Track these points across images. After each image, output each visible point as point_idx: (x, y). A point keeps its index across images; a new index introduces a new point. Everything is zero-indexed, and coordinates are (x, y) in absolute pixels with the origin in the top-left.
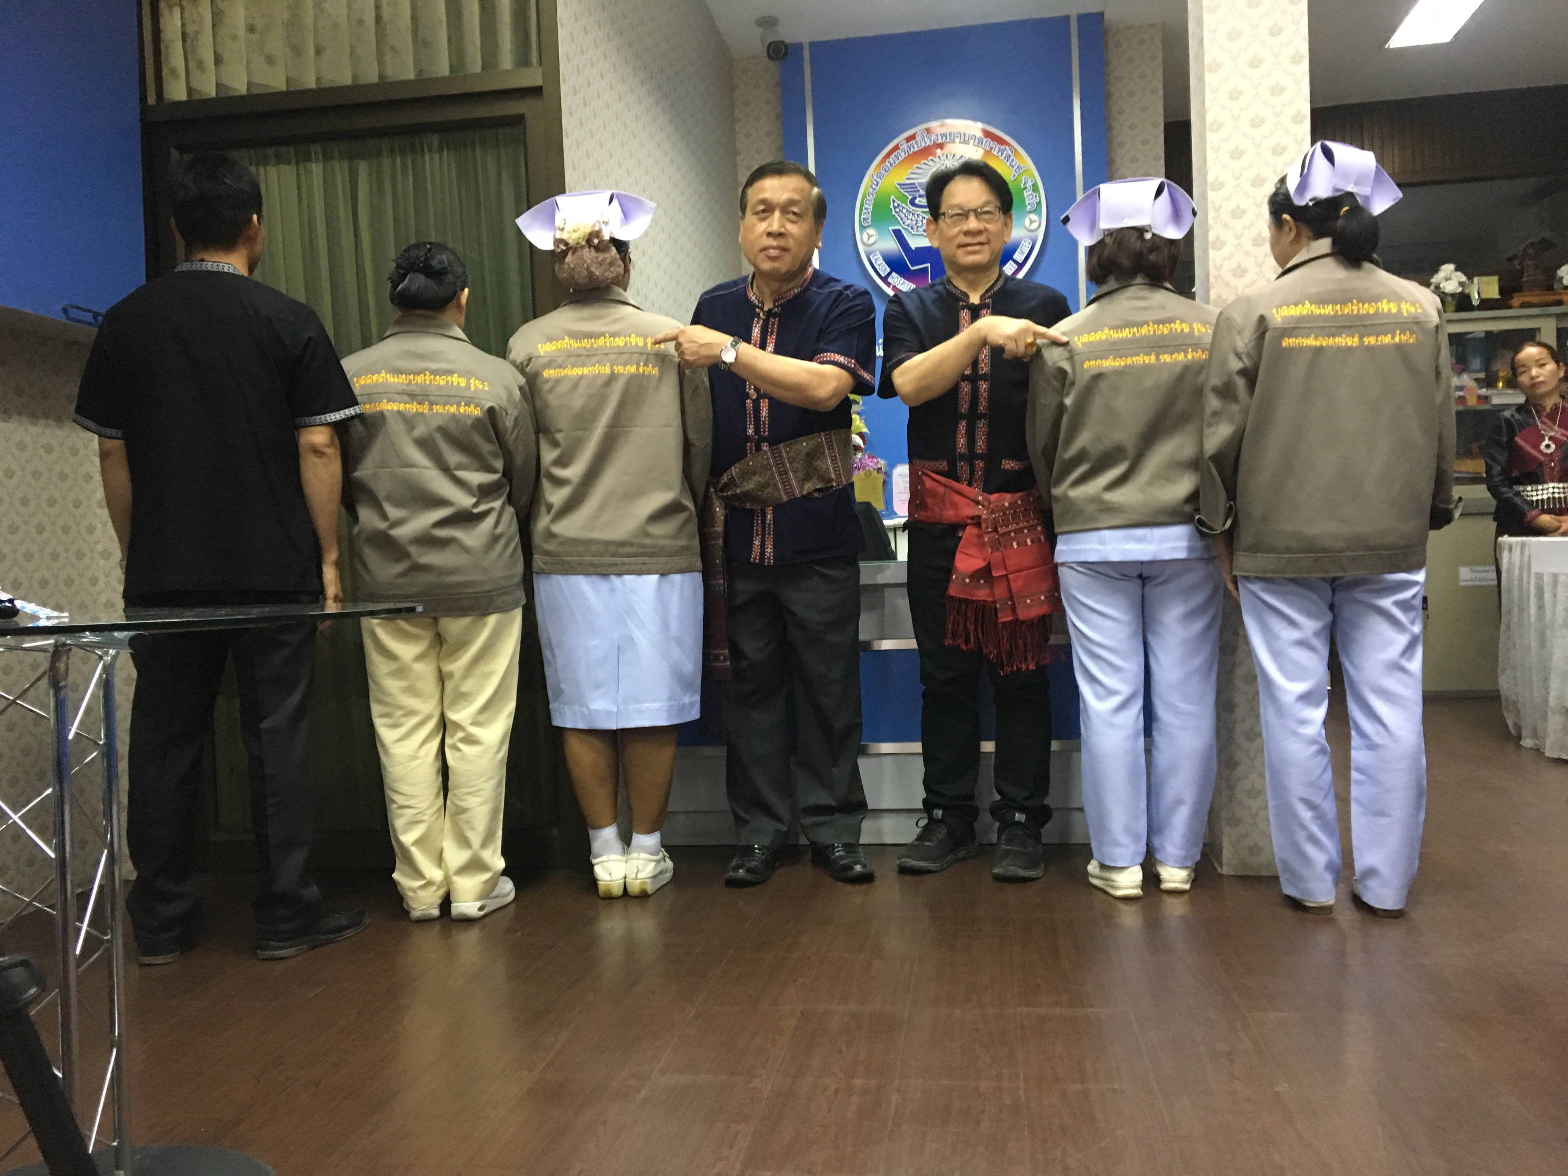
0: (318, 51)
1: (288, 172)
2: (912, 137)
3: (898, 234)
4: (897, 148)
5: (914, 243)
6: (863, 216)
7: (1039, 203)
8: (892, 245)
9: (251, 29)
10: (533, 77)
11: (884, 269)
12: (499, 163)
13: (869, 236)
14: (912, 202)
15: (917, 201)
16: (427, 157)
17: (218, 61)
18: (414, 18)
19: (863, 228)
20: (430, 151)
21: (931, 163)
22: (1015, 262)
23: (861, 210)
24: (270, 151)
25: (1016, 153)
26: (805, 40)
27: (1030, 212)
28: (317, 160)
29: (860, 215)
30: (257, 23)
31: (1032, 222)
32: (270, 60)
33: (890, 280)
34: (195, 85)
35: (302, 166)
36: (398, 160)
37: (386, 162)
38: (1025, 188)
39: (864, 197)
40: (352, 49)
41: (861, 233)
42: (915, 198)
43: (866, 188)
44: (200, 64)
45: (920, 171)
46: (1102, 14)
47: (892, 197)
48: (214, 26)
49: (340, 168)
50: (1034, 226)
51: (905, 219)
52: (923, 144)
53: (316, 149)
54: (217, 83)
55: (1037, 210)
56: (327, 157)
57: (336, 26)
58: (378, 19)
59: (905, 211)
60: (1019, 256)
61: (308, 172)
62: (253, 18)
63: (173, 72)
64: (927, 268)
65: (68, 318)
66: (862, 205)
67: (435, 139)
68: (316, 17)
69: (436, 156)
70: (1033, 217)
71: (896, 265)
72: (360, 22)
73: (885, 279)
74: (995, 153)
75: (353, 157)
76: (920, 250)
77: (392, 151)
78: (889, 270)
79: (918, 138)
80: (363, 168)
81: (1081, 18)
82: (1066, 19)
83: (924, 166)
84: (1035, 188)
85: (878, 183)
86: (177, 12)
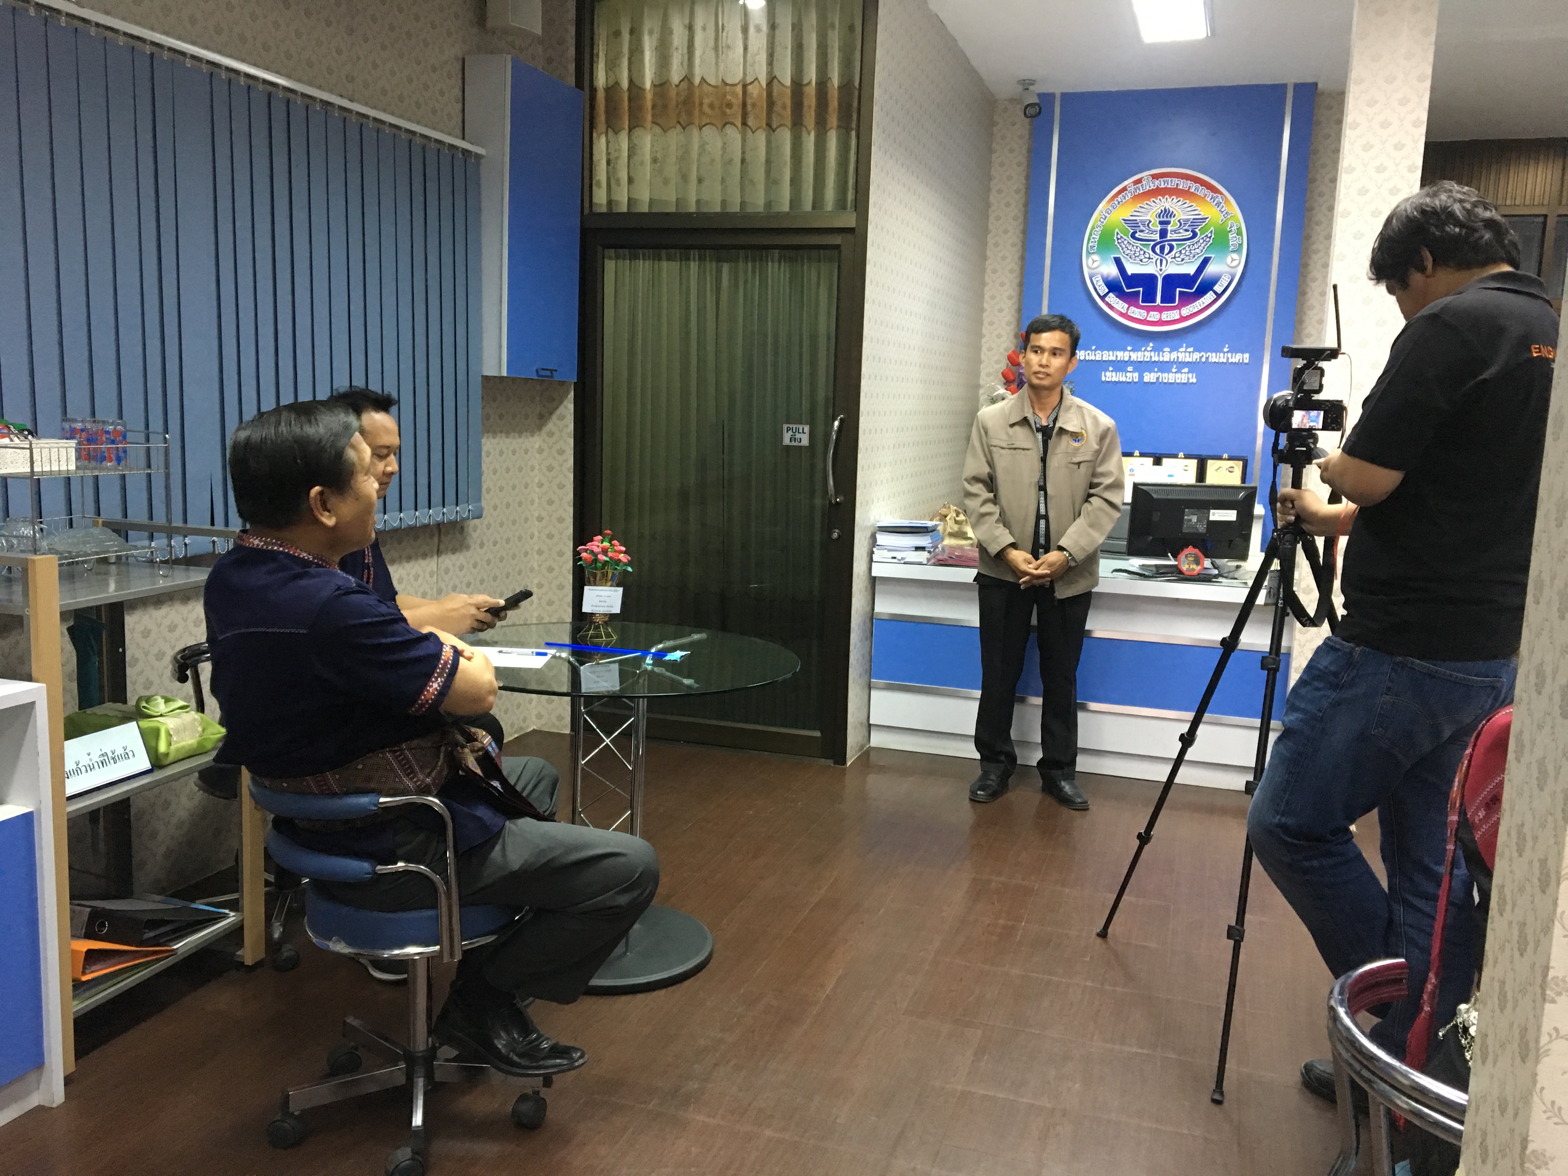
0: (700, 181)
1: (675, 265)
2: (1139, 181)
3: (1118, 261)
4: (1124, 189)
5: (1132, 269)
6: (1091, 244)
7: (1241, 245)
8: (1112, 271)
9: (655, 160)
10: (849, 220)
11: (1103, 290)
12: (819, 273)
13: (1094, 261)
14: (1133, 236)
15: (1137, 235)
16: (770, 264)
17: (630, 180)
18: (768, 161)
19: (1089, 253)
20: (772, 261)
21: (1153, 204)
22: (1215, 293)
23: (1089, 239)
24: (664, 252)
25: (1227, 200)
26: (1058, 90)
27: (1233, 251)
28: (694, 260)
29: (1088, 243)
30: (659, 156)
31: (1233, 260)
32: (666, 182)
33: (1107, 299)
34: (614, 198)
35: (684, 263)
36: (750, 264)
37: (741, 265)
38: (1231, 231)
39: (1093, 228)
40: (723, 180)
41: (1087, 257)
42: (1135, 233)
43: (1095, 221)
44: (618, 181)
45: (1143, 210)
46: (1315, 85)
47: (1117, 230)
48: (629, 157)
49: (710, 266)
50: (1235, 263)
51: (1125, 249)
52: (1148, 188)
53: (695, 253)
54: (629, 199)
55: (1238, 250)
56: (702, 259)
57: (713, 161)
58: (743, 161)
59: (1126, 242)
60: (1218, 288)
61: (688, 267)
62: (657, 152)
63: (599, 182)
64: (1139, 291)
65: (539, 376)
66: (1090, 235)
67: (776, 252)
68: (700, 155)
69: (776, 265)
70: (1235, 256)
71: (1113, 286)
72: (731, 161)
73: (1103, 298)
74: (1208, 199)
75: (719, 260)
76: (1134, 276)
77: (746, 258)
78: (1107, 290)
79: (1144, 183)
80: (726, 268)
81: (1298, 87)
82: (1284, 87)
83: (1146, 206)
84: (1239, 233)
85: (1106, 217)
86: (603, 139)
